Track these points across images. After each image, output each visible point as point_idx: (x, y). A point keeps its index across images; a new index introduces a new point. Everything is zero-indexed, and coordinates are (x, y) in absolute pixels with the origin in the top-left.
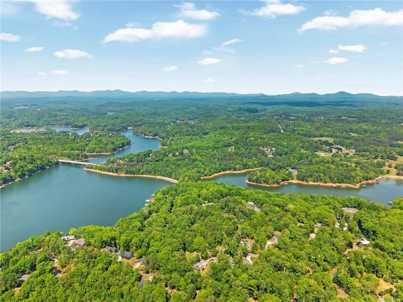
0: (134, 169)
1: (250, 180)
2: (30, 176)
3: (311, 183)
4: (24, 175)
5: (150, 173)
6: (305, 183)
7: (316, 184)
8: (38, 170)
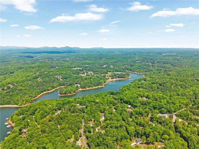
1: (61, 94)
3: (87, 89)
6: (85, 89)
7: (89, 88)
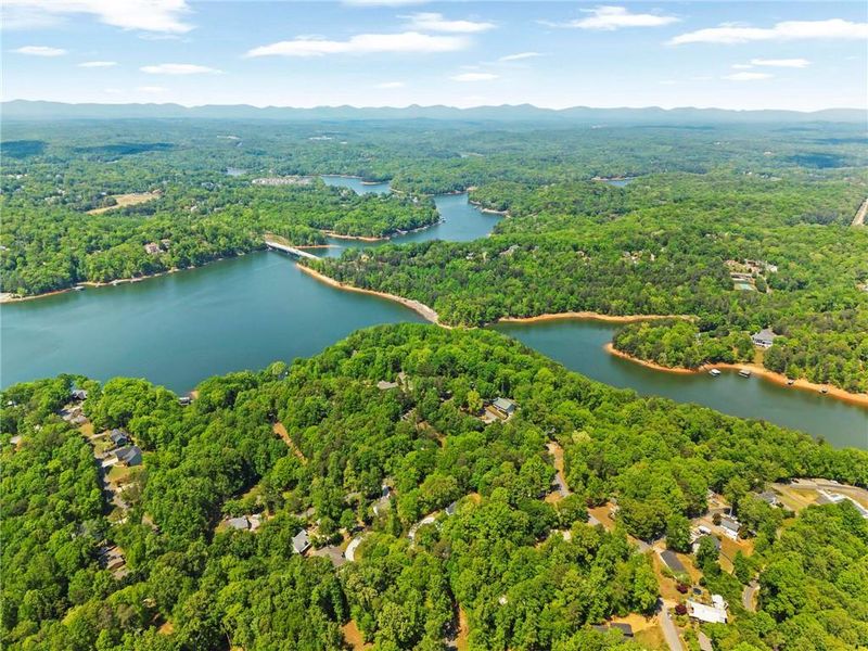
0: (371, 278)
1: (615, 344)
2: (197, 265)
3: (802, 383)
4: (188, 263)
5: (397, 290)
8: (218, 256)
